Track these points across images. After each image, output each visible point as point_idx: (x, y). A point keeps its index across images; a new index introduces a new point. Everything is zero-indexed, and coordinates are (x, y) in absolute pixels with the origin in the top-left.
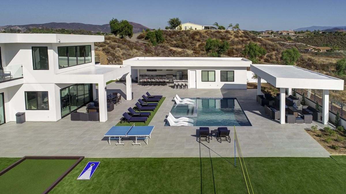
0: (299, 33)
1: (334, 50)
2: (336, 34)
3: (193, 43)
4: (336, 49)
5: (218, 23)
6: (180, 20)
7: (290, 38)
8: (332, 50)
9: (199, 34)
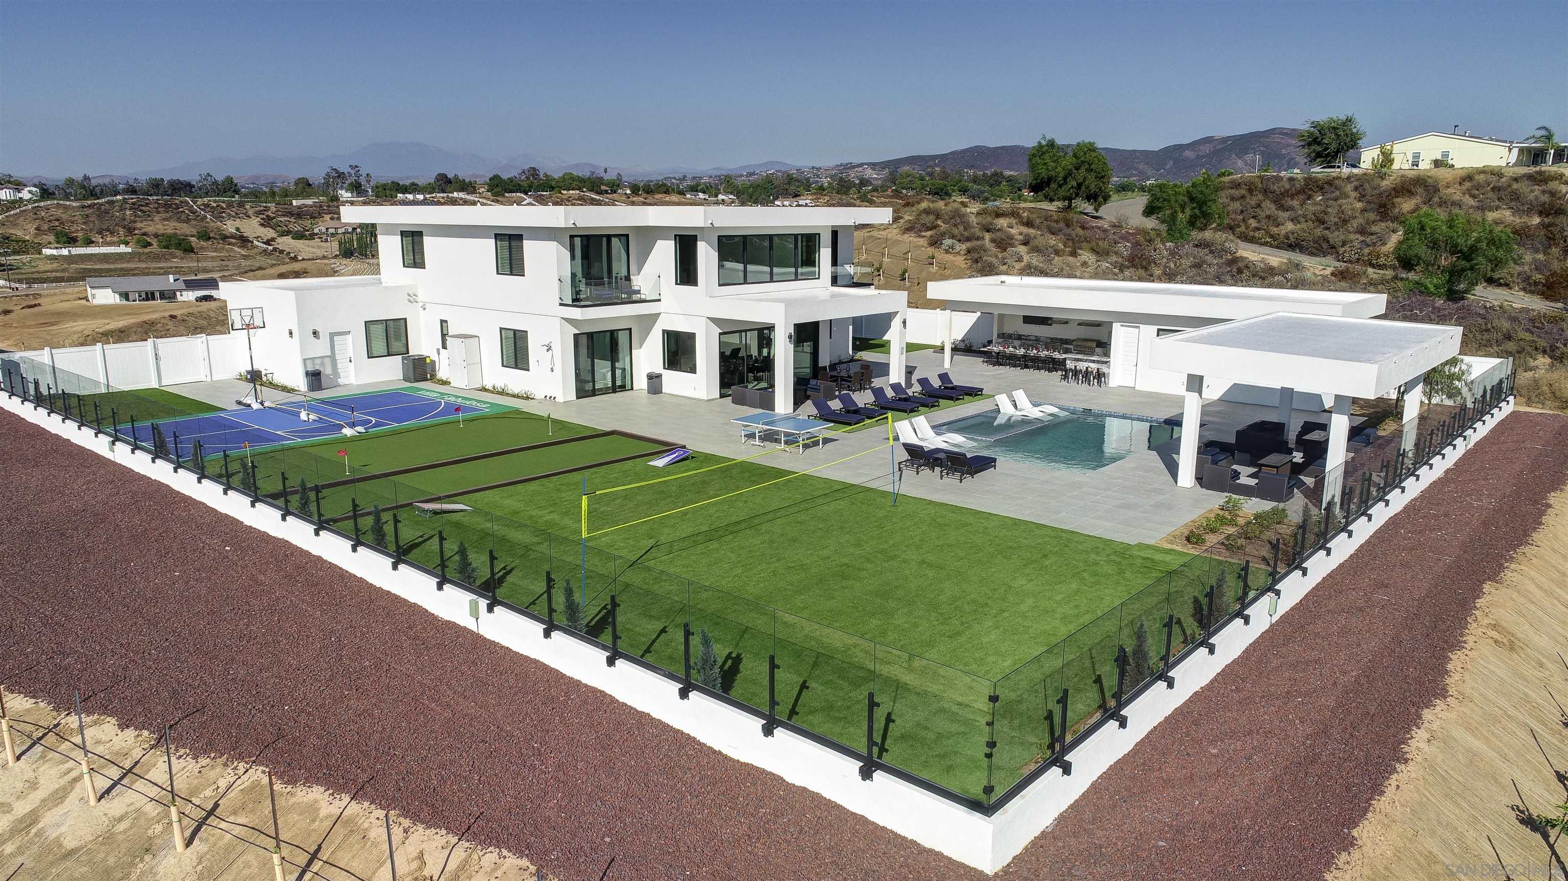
3: (1372, 234)
5: (1554, 130)
6: (1362, 124)
9: (1420, 190)
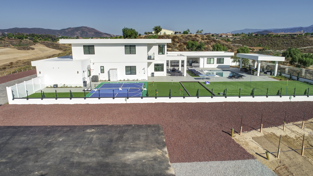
0: (236, 35)
1: (265, 50)
2: (267, 36)
3: (175, 44)
4: (267, 49)
6: (161, 27)
7: (228, 40)
8: (263, 49)
